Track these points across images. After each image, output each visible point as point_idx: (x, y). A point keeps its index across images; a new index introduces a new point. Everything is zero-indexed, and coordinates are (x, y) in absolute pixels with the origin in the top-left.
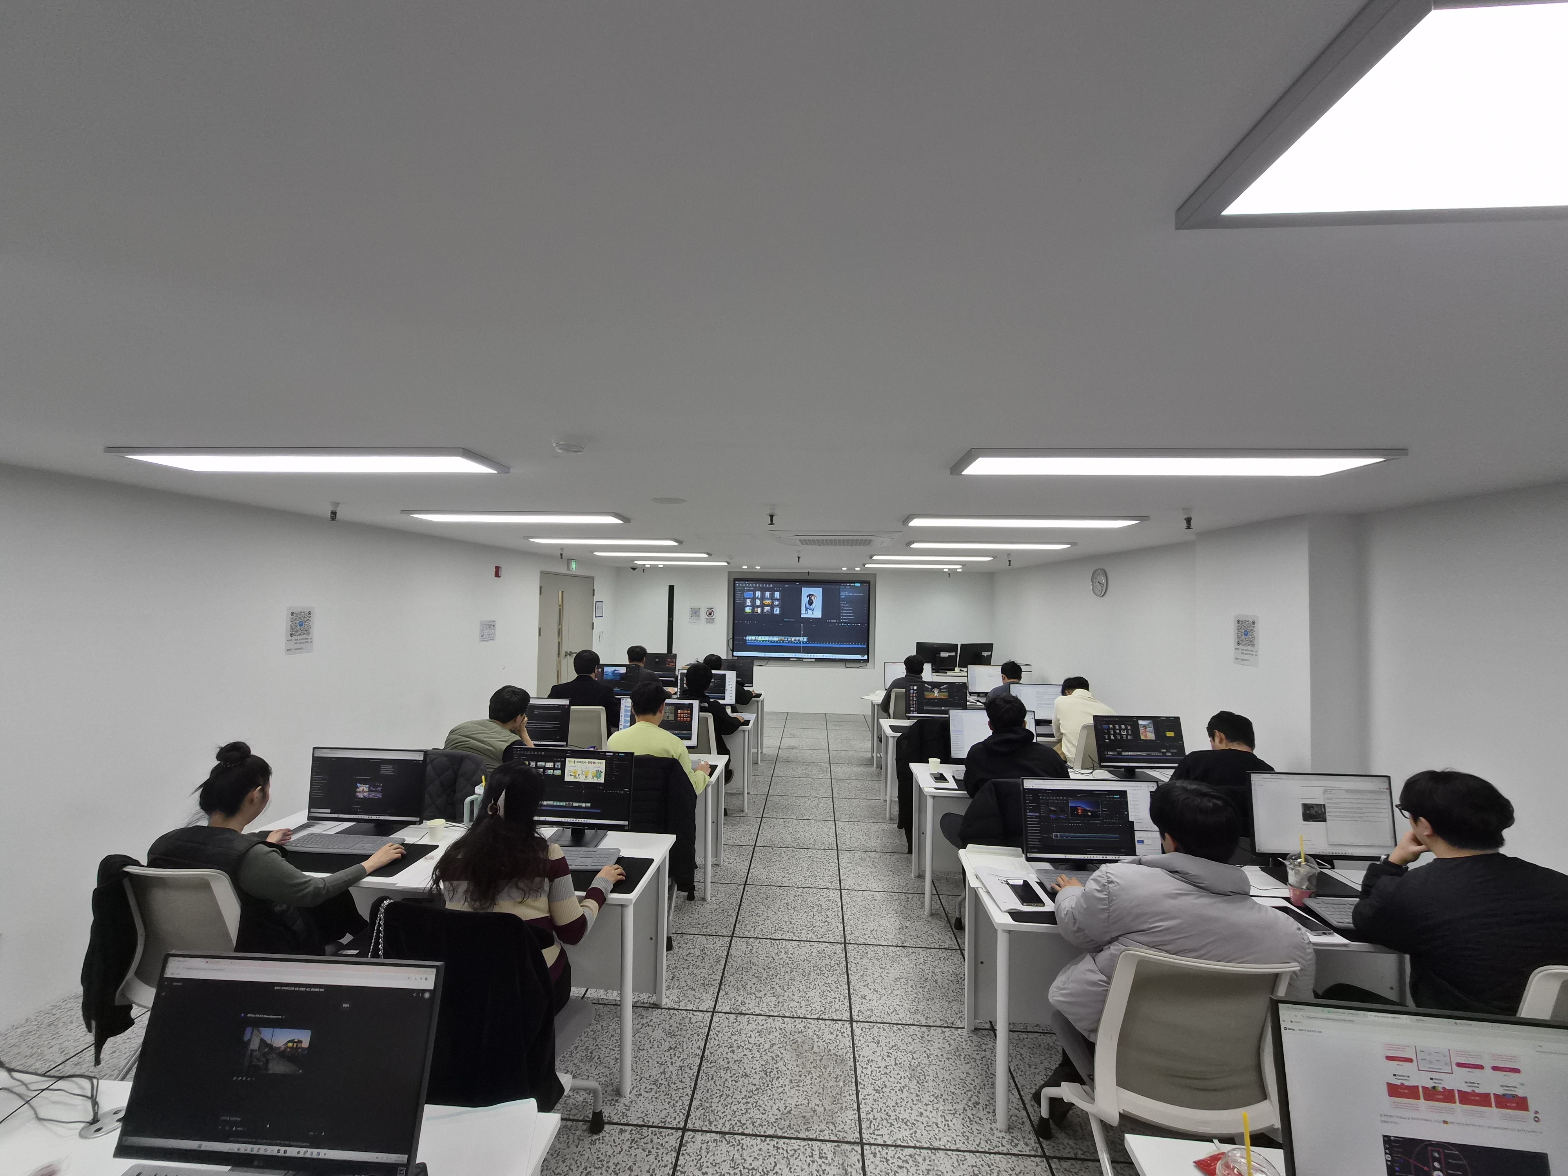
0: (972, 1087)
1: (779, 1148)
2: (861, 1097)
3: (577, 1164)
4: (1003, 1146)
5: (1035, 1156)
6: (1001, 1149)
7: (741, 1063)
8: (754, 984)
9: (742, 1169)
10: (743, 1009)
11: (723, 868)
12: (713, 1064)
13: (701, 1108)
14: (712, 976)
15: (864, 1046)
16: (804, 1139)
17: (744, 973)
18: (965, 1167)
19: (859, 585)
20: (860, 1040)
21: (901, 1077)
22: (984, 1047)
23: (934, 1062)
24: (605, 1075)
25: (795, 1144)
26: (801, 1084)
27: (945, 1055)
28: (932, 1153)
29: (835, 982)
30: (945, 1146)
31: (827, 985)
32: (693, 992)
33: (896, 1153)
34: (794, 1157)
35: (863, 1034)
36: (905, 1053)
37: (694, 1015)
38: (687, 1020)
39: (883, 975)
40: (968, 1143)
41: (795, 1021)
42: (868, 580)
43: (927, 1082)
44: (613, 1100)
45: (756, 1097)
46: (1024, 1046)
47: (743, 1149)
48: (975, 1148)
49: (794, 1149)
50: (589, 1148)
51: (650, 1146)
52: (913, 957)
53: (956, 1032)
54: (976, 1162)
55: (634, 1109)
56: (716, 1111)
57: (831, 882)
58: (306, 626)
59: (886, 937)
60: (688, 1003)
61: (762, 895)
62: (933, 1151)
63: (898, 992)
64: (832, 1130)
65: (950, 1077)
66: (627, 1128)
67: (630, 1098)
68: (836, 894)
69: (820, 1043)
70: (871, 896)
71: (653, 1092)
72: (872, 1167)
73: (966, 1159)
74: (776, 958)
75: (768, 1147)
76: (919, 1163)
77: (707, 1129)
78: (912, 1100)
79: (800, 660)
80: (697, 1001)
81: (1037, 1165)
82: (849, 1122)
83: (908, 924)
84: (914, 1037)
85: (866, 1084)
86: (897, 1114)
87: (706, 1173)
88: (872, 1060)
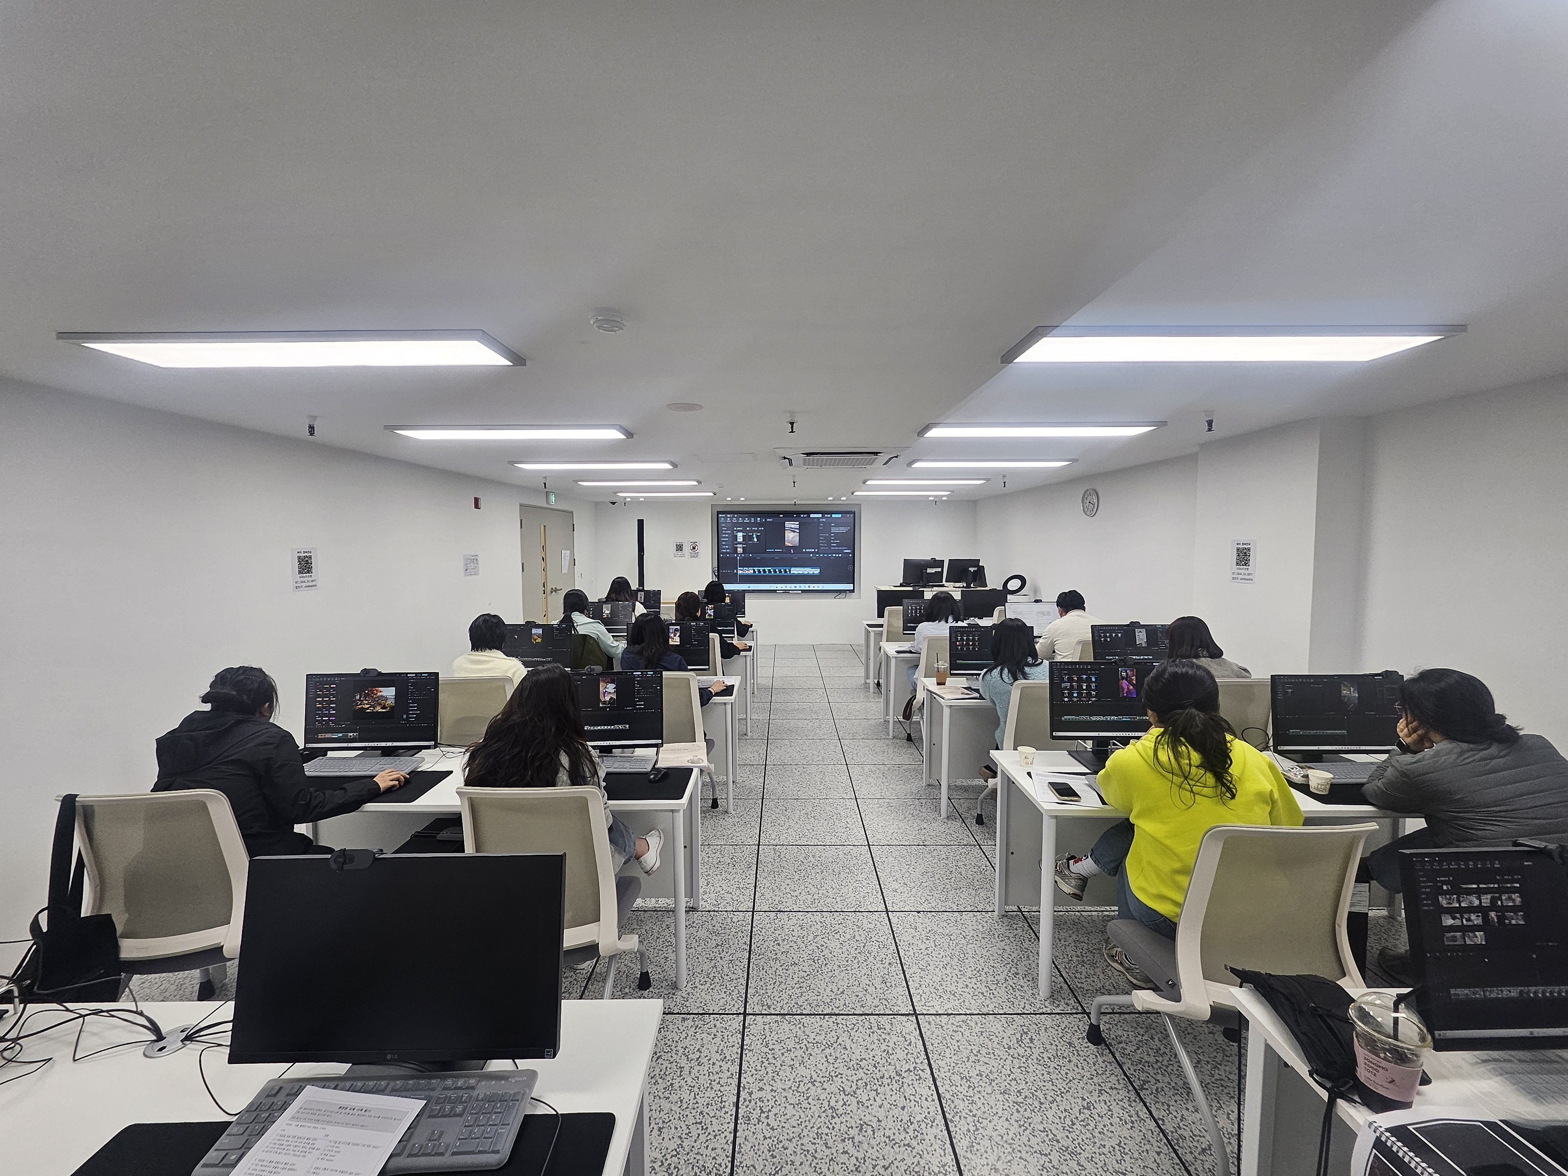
0: (1010, 960)
1: (839, 1024)
2: (907, 976)
4: (1046, 1007)
5: (1076, 1013)
6: (1044, 1010)
7: (789, 954)
8: (788, 885)
9: (807, 1044)
10: (781, 907)
11: (739, 786)
12: (762, 956)
13: (758, 994)
14: (746, 880)
15: (902, 932)
16: (861, 1015)
17: (777, 876)
18: (1015, 1027)
20: (898, 927)
21: (942, 956)
23: (971, 942)
25: (853, 1019)
26: (849, 968)
27: (980, 935)
28: (982, 1017)
29: (865, 880)
30: (993, 1011)
31: (858, 882)
32: (730, 895)
33: (949, 1020)
34: (855, 1030)
35: (900, 922)
36: (942, 936)
37: (734, 915)
38: (729, 920)
39: (909, 871)
40: (1014, 1007)
41: (833, 915)
42: (853, 510)
43: (967, 959)
44: (670, 993)
45: (808, 982)
47: (804, 1026)
48: (1021, 1011)
49: (853, 1024)
51: (714, 1030)
52: (935, 853)
53: (987, 915)
54: (1024, 1023)
55: (692, 1000)
56: (772, 997)
57: (846, 793)
59: (907, 838)
60: (727, 905)
61: (781, 807)
63: (927, 884)
64: (886, 1005)
65: (988, 953)
66: (689, 1016)
67: (687, 990)
68: (852, 803)
69: (861, 931)
70: (885, 804)
71: (708, 984)
72: (928, 1033)
73: (1015, 1021)
74: (805, 861)
75: (828, 1023)
76: (972, 1027)
77: (766, 1012)
78: (956, 974)
79: (786, 592)
80: (736, 902)
81: (1080, 1021)
82: (900, 997)
83: (925, 825)
84: (949, 921)
85: (911, 964)
86: (944, 987)
87: (773, 1049)
88: (913, 944)
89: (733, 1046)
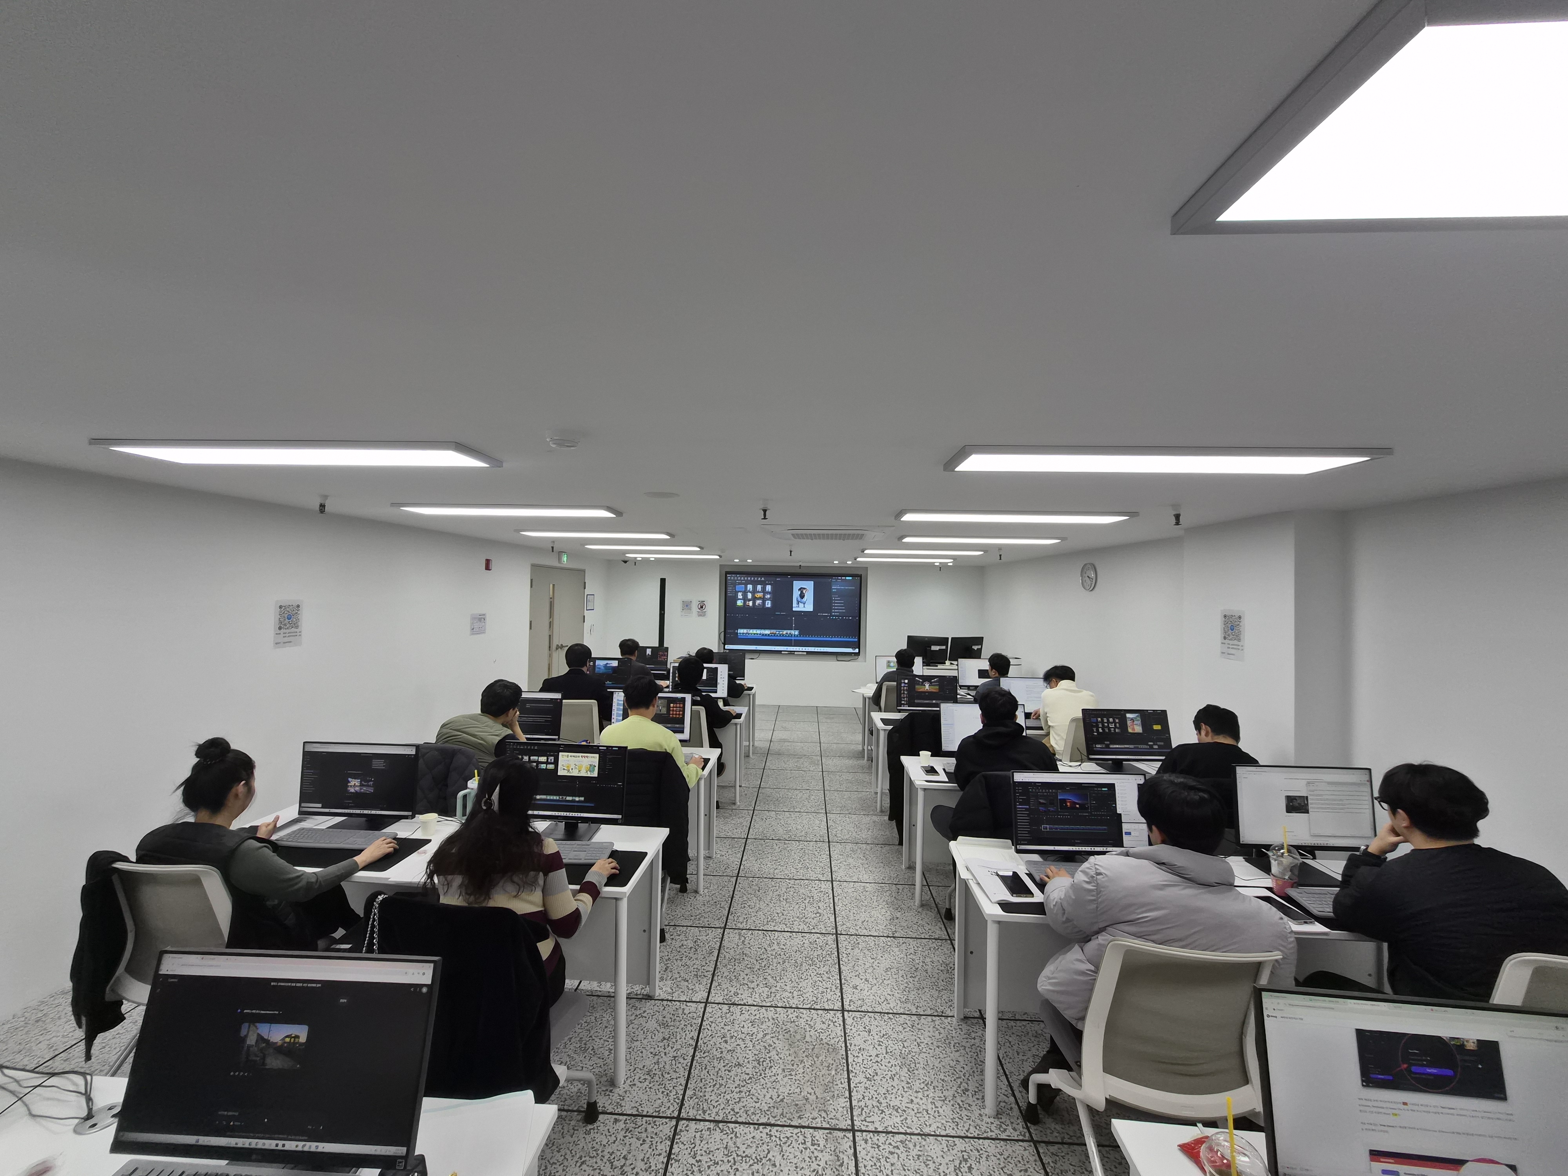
0: (962, 1074)
1: (772, 1136)
2: (852, 1086)
3: (571, 1153)
4: (991, 1131)
5: (1022, 1141)
6: (990, 1134)
7: (735, 1053)
8: (747, 975)
9: (735, 1157)
10: (736, 1000)
11: (716, 860)
12: (706, 1054)
13: (695, 1097)
14: (705, 968)
15: (855, 1034)
16: (796, 1127)
17: (737, 964)
18: (955, 1152)
19: (851, 578)
20: (851, 1029)
21: (892, 1065)
22: (973, 1035)
23: (924, 1050)
24: (599, 1065)
25: (788, 1131)
26: (793, 1073)
27: (935, 1043)
28: (922, 1139)
29: (827, 973)
30: (935, 1132)
31: (818, 976)
32: (686, 983)
33: (887, 1140)
34: (787, 1144)
35: (854, 1024)
36: (896, 1042)
37: (687, 1005)
38: (680, 1011)
39: (874, 965)
40: (958, 1128)
41: (787, 1011)
42: (860, 573)
43: (917, 1070)
44: (607, 1090)
45: (749, 1086)
46: (1013, 1033)
47: (736, 1137)
48: (965, 1133)
49: (787, 1137)
50: (584, 1137)
51: (644, 1135)
52: (904, 947)
53: (946, 1021)
54: (965, 1148)
55: (628, 1099)
56: (709, 1101)
57: (823, 874)
58: (294, 620)
59: (877, 928)
60: (681, 994)
61: (754, 887)
62: (923, 1137)
63: (889, 982)
64: (824, 1118)
65: (940, 1064)
66: (621, 1117)
67: (624, 1088)
68: (827, 886)
69: (813, 1033)
70: (862, 887)
71: (647, 1083)
72: (864, 1153)
73: (956, 1145)
74: (769, 949)
75: (761, 1135)
76: (909, 1149)
77: (700, 1118)
78: (903, 1087)
79: (791, 653)
80: (691, 992)
81: (1025, 1150)
82: (841, 1109)
83: (898, 915)
84: (905, 1026)
85: (858, 1072)
86: (888, 1101)
87: (700, 1161)
88: (863, 1049)
89: (660, 1155)
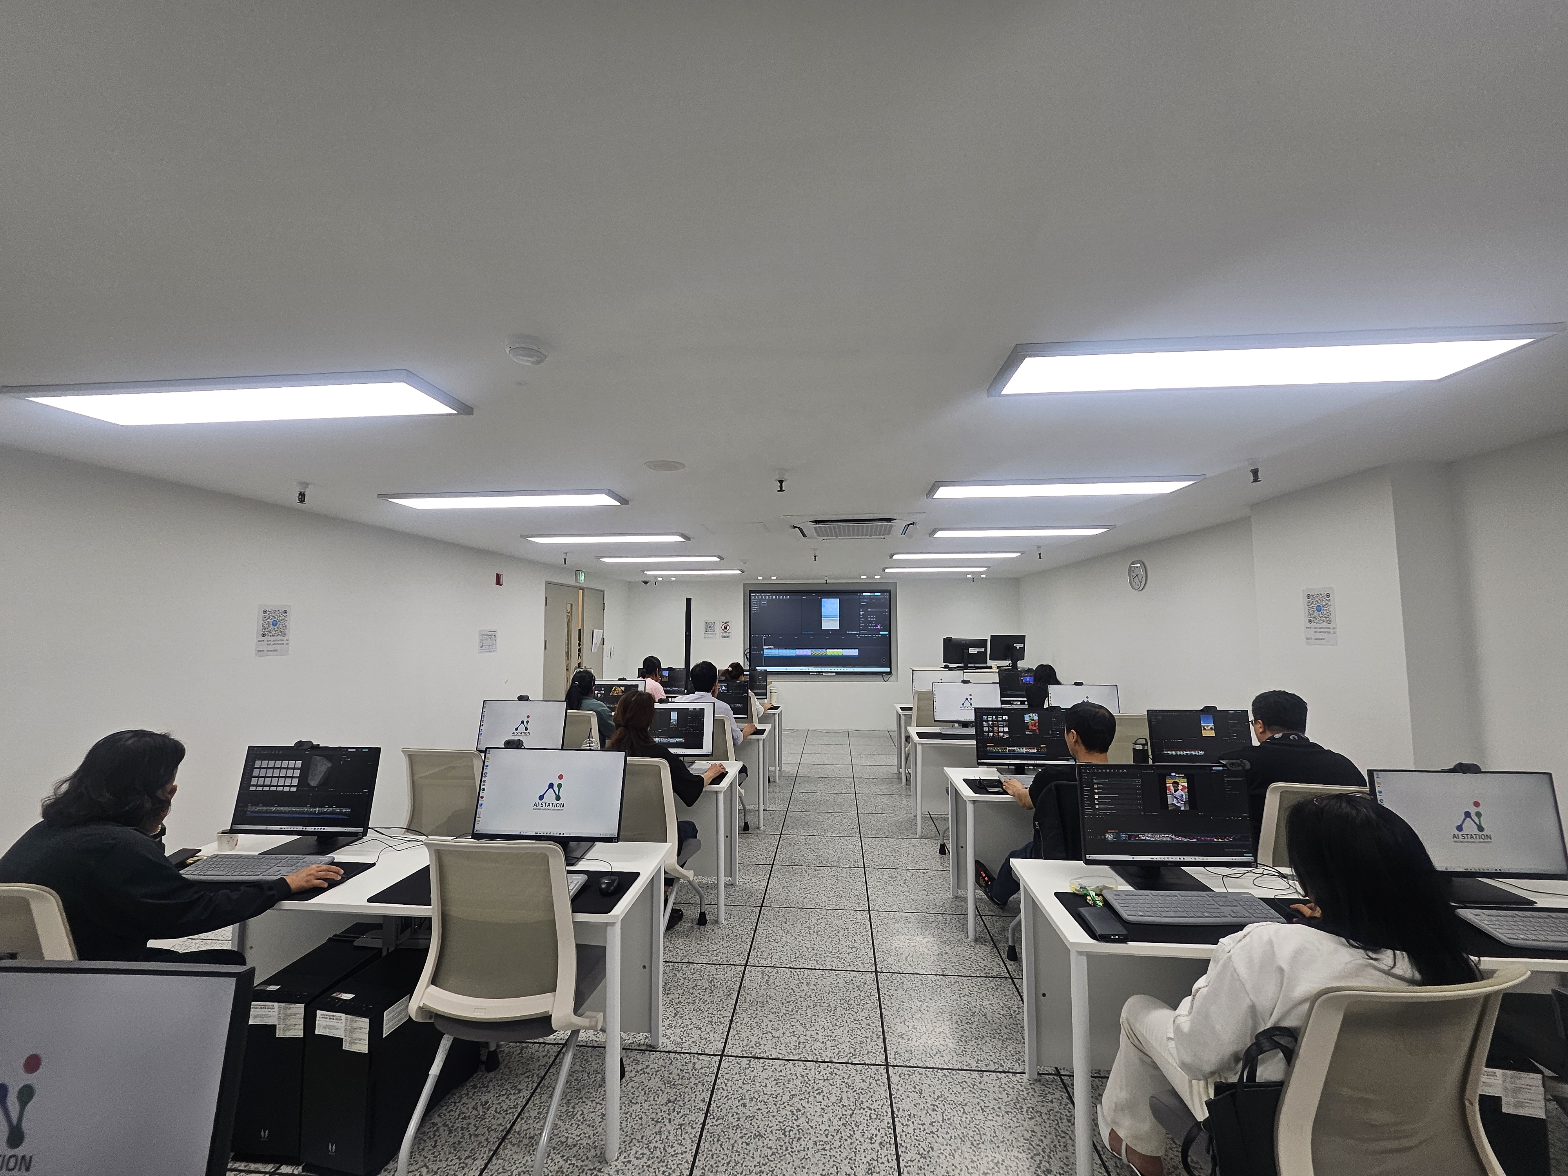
0: (1040, 1149)
2: (902, 1164)
7: (755, 1120)
8: (771, 1021)
10: (757, 1052)
11: (738, 889)
12: (720, 1121)
14: (721, 1013)
15: (903, 1097)
17: (759, 1009)
19: (879, 594)
20: (898, 1089)
21: (951, 1137)
22: (1050, 1097)
23: (990, 1117)
24: (587, 1135)
26: (828, 1147)
27: (1003, 1108)
29: (866, 1018)
31: (856, 1022)
32: (699, 1032)
35: (901, 1082)
36: (954, 1106)
37: (698, 1059)
38: (690, 1066)
39: (922, 1009)
41: (819, 1067)
42: (889, 589)
43: (983, 1143)
44: (595, 1169)
45: (772, 1165)
52: (956, 987)
53: (1014, 1078)
57: (859, 903)
58: (281, 626)
59: (924, 964)
60: (692, 1045)
61: (780, 919)
63: (941, 1029)
65: (1012, 1136)
67: (616, 1166)
68: (864, 916)
69: (851, 1094)
70: (904, 919)
71: (645, 1159)
74: (797, 990)
78: (966, 1167)
79: (820, 674)
80: (703, 1042)
83: (947, 949)
84: (964, 1085)
85: (908, 1146)
88: (914, 1115)
